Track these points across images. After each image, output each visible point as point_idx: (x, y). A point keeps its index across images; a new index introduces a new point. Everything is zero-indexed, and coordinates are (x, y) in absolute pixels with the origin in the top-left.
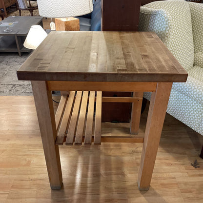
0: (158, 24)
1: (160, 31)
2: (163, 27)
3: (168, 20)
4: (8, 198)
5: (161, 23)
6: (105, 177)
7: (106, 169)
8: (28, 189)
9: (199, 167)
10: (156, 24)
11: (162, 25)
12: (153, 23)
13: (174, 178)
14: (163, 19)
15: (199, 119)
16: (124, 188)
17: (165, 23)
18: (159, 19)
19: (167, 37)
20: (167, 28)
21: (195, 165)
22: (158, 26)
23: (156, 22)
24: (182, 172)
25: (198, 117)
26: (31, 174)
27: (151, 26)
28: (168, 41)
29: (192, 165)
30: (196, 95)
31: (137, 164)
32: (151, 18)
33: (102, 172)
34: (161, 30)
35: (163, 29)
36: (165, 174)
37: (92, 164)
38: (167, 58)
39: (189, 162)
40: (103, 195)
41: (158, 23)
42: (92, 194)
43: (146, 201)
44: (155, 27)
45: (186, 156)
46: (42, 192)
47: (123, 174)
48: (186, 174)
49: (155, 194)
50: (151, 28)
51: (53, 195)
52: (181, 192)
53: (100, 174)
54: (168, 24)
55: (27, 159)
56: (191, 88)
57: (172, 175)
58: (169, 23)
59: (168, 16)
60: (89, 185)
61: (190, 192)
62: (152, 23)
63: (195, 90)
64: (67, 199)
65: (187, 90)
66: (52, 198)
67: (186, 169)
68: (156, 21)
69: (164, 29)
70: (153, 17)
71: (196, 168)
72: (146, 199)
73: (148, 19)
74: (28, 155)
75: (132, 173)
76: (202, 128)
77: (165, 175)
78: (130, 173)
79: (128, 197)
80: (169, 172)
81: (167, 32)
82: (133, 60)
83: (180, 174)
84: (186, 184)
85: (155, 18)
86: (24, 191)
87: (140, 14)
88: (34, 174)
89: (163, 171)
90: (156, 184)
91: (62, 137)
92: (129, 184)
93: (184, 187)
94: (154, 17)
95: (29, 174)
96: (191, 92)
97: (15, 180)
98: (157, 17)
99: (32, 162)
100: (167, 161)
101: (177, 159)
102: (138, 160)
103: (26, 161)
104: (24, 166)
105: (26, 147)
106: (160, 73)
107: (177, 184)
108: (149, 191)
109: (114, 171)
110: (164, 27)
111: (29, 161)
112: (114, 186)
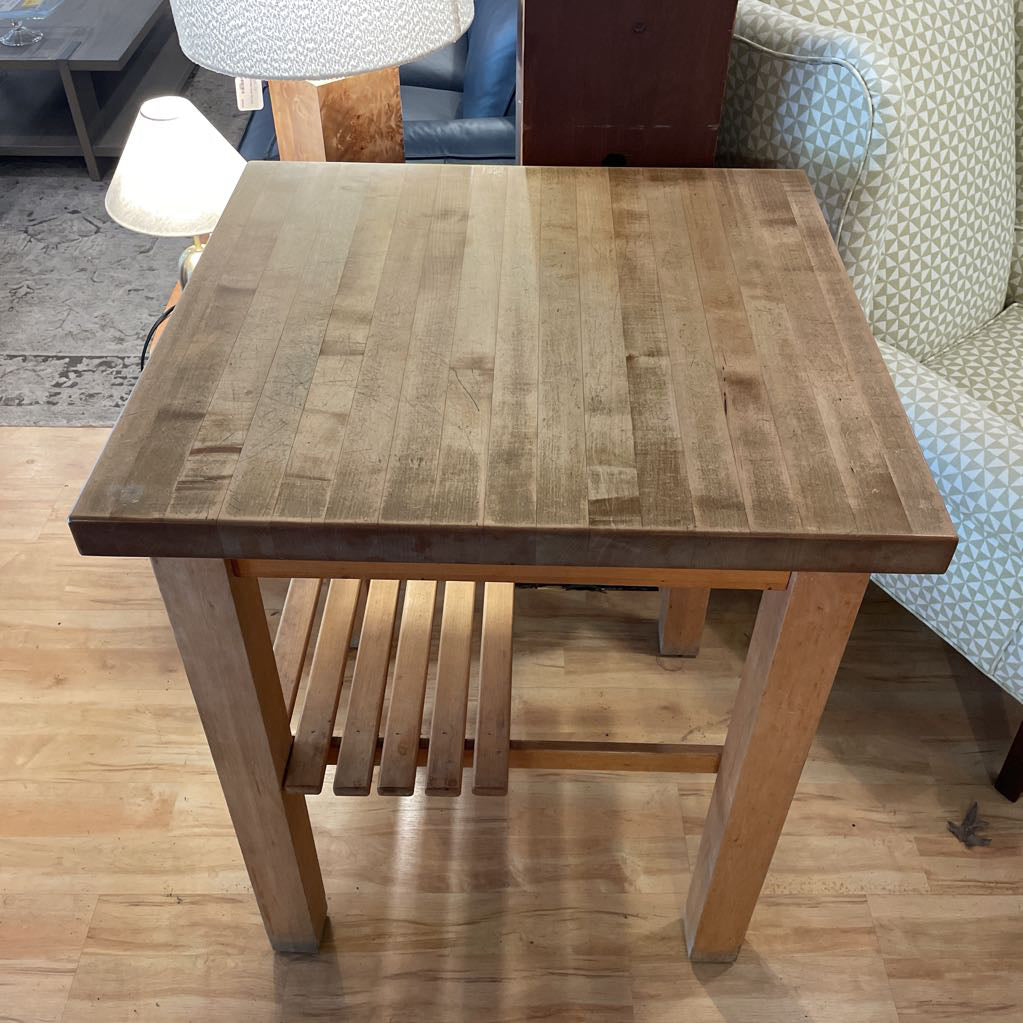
0: (825, 119)
1: (834, 157)
2: (852, 137)
3: (885, 103)
4: (73, 995)
5: (843, 115)
6: (528, 888)
7: (535, 848)
8: (166, 946)
9: (984, 842)
10: (817, 115)
11: (849, 128)
12: (802, 109)
13: (862, 900)
14: (855, 94)
15: (1008, 623)
16: (620, 951)
17: (865, 118)
18: (833, 93)
19: (873, 192)
20: (874, 144)
21: (970, 831)
22: (827, 127)
23: (819, 106)
24: (900, 869)
25: (1004, 615)
26: (178, 871)
27: (788, 121)
28: (874, 213)
29: (952, 829)
30: (1000, 516)
31: (685, 820)
32: (789, 77)
33: (517, 861)
34: (844, 152)
35: (850, 147)
36: (816, 877)
37: (467, 820)
38: (859, 405)
39: (939, 812)
40: (517, 987)
41: (826, 109)
42: (469, 981)
43: (718, 1016)
44: (810, 130)
45: (930, 780)
46: (230, 963)
47: (616, 877)
48: (919, 880)
49: (764, 984)
50: (790, 130)
51: (281, 980)
52: (890, 975)
53: (507, 873)
54: (882, 128)
55: (157, 789)
56: (980, 480)
57: (853, 882)
58: (888, 119)
59: (886, 85)
60: (452, 933)
61: (934, 974)
62: (795, 108)
63: (997, 493)
64: (348, 1000)
65: (958, 483)
66: (279, 999)
67: (922, 853)
68: (817, 97)
69: (859, 151)
70: (800, 74)
71: (969, 845)
72: (720, 1008)
73: (772, 81)
74: (157, 767)
75: (660, 871)
76: (1015, 667)
77: (817, 885)
78: (649, 872)
79: (638, 996)
80: (836, 869)
81: (874, 166)
82: (674, 418)
83: (891, 879)
84: (914, 931)
85: (810, 84)
86: (144, 961)
87: (734, 48)
88: (192, 869)
89: (809, 863)
90: (771, 931)
91: (316, 748)
92: (641, 927)
93: (903, 946)
94: (808, 75)
95: (164, 872)
96: (975, 496)
97: (103, 899)
98: (823, 81)
99: (180, 805)
100: (834, 809)
101: (883, 794)
102: (691, 802)
103: (150, 798)
104: (139, 827)
105: (148, 722)
106: (812, 529)
107: (871, 931)
108: (738, 968)
109: (571, 860)
110: (860, 140)
111: (164, 801)
112: (570, 935)
